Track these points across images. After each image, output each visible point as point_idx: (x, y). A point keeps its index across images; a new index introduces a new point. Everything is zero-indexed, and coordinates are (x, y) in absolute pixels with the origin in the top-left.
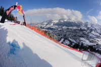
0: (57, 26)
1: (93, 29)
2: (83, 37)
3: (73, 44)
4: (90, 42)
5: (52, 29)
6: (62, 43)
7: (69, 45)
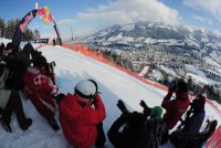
0: (131, 39)
1: (214, 47)
2: (191, 63)
3: (170, 79)
4: (208, 77)
5: (120, 46)
6: (146, 76)
7: (160, 82)
